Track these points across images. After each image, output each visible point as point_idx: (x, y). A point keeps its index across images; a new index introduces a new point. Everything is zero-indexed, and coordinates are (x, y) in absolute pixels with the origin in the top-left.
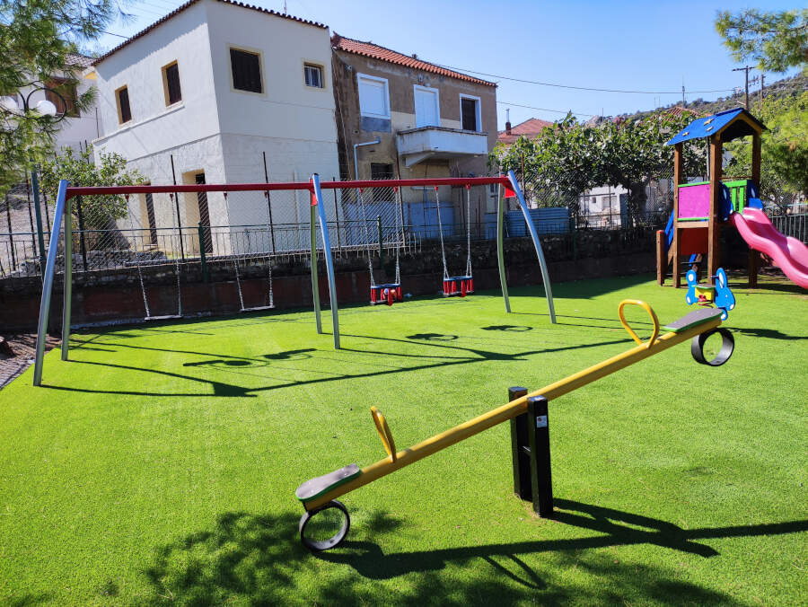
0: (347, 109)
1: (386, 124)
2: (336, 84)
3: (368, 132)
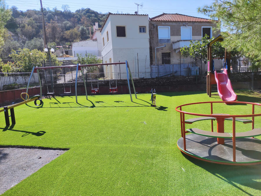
0: (154, 38)
1: (168, 40)
2: (150, 31)
3: (161, 43)
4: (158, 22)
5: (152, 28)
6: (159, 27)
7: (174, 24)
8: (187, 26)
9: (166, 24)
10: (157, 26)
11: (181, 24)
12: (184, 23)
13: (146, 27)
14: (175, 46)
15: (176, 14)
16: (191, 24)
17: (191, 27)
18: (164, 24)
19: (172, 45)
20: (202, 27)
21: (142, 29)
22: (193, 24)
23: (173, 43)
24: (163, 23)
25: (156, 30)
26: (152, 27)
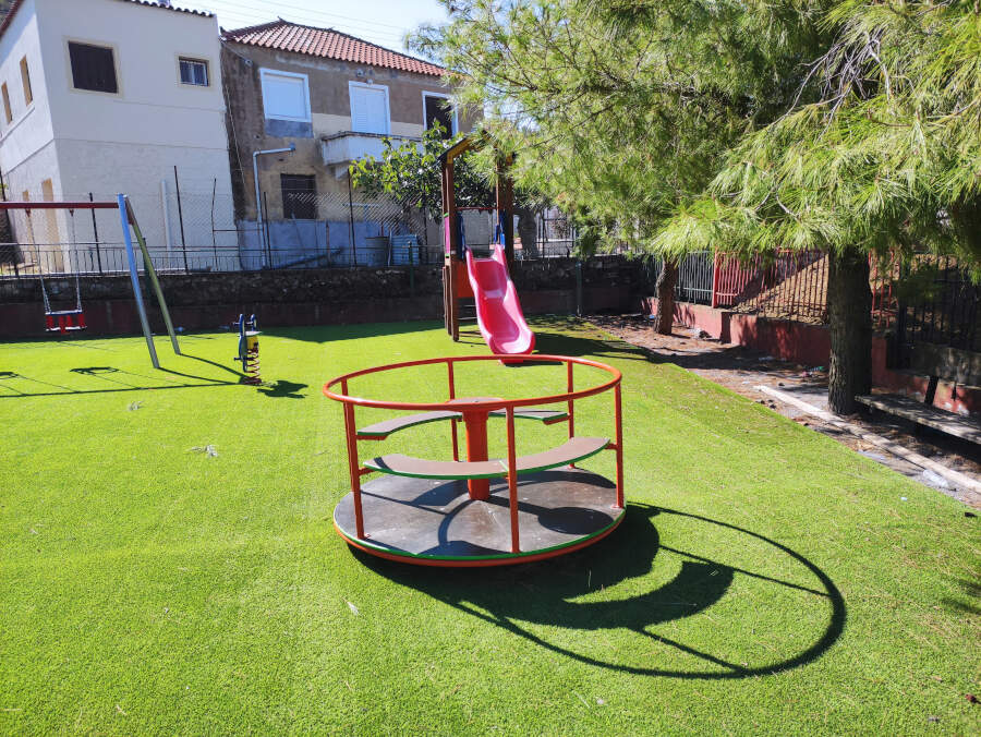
0: (244, 111)
1: (305, 128)
2: (226, 81)
3: (276, 137)
4: (256, 50)
5: (234, 72)
6: (262, 70)
7: (323, 67)
8: (370, 81)
9: (292, 62)
10: (255, 68)
11: (348, 71)
12: (360, 71)
13: (210, 65)
14: (332, 153)
15: (330, 31)
16: (386, 76)
17: (386, 88)
18: (283, 61)
19: (318, 147)
20: (425, 93)
21: (192, 71)
22: (392, 76)
23: (325, 139)
24: (281, 56)
25: (252, 82)
26: (236, 67)
